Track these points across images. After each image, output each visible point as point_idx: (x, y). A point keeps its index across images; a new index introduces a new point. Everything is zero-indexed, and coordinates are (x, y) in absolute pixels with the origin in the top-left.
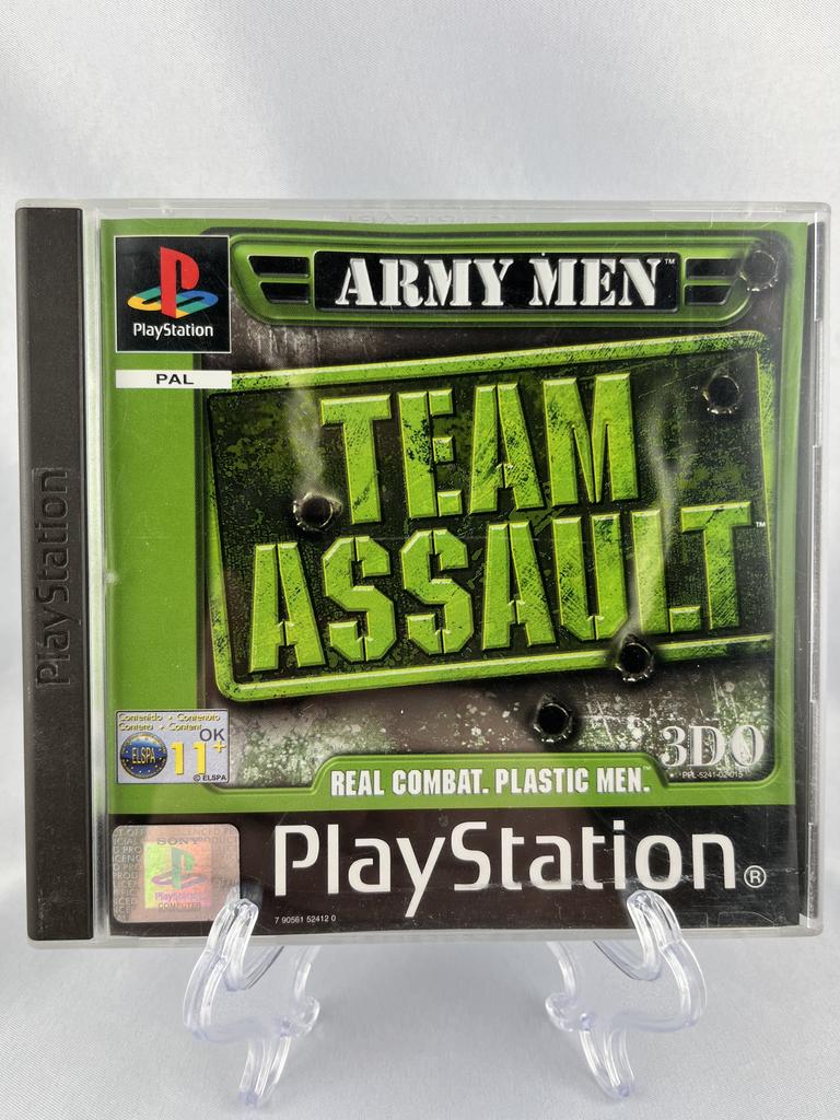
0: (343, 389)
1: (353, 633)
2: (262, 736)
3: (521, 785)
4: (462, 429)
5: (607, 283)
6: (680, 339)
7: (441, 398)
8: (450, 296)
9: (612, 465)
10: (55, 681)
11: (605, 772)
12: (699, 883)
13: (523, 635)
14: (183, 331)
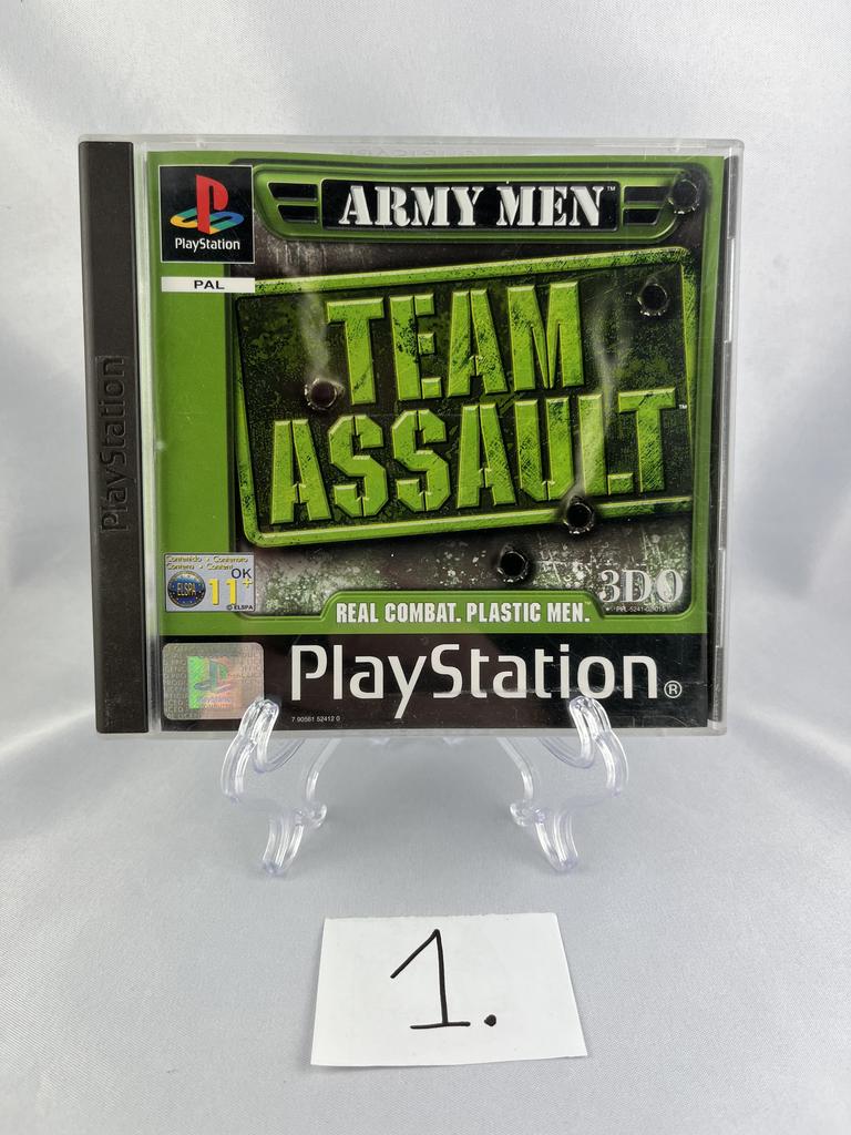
0: (345, 294)
1: (353, 493)
2: (281, 575)
3: (487, 615)
4: (442, 327)
5: (559, 207)
6: (619, 253)
7: (425, 301)
8: (432, 217)
9: (563, 358)
10: (116, 527)
11: (554, 606)
12: (628, 694)
13: (490, 495)
14: (216, 245)
